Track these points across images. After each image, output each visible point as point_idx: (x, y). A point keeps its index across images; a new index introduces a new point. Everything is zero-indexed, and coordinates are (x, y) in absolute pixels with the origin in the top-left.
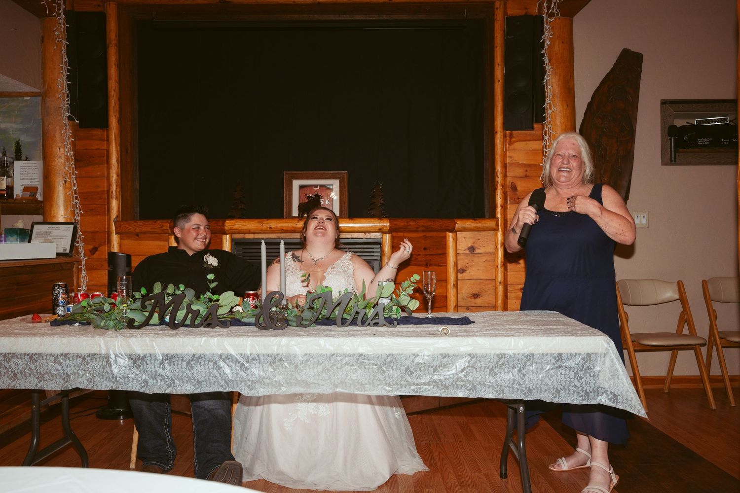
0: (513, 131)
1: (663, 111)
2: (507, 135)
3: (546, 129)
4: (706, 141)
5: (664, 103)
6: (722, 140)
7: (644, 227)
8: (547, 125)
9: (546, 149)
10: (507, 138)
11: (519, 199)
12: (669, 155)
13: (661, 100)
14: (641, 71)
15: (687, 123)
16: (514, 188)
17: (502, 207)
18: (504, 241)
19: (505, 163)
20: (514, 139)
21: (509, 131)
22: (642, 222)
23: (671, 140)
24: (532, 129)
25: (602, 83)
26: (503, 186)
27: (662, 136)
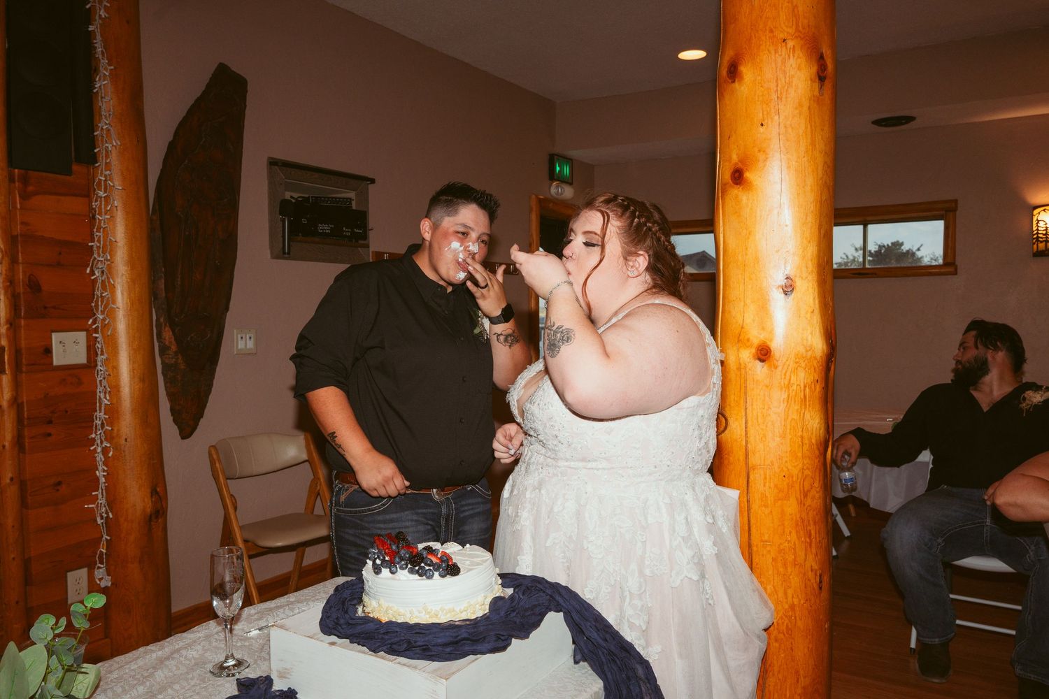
0: (30, 172)
1: (271, 177)
2: (16, 178)
3: (101, 178)
4: (325, 228)
5: (273, 163)
6: (344, 229)
7: (249, 354)
8: (102, 170)
9: (100, 214)
10: (17, 184)
11: (45, 308)
12: (281, 245)
13: (269, 158)
14: (245, 106)
15: (291, 197)
16: (34, 286)
17: (11, 324)
18: (17, 393)
19: (15, 233)
20: (31, 188)
21: (23, 171)
22: (248, 347)
23: (283, 221)
24: (69, 172)
25: (189, 112)
26: (11, 282)
27: (271, 213)
